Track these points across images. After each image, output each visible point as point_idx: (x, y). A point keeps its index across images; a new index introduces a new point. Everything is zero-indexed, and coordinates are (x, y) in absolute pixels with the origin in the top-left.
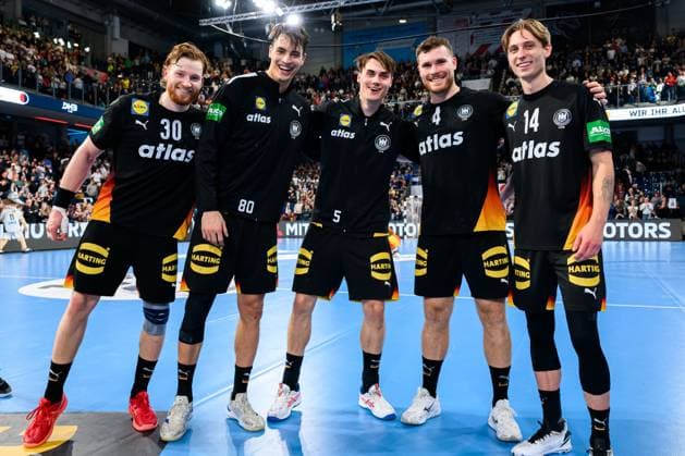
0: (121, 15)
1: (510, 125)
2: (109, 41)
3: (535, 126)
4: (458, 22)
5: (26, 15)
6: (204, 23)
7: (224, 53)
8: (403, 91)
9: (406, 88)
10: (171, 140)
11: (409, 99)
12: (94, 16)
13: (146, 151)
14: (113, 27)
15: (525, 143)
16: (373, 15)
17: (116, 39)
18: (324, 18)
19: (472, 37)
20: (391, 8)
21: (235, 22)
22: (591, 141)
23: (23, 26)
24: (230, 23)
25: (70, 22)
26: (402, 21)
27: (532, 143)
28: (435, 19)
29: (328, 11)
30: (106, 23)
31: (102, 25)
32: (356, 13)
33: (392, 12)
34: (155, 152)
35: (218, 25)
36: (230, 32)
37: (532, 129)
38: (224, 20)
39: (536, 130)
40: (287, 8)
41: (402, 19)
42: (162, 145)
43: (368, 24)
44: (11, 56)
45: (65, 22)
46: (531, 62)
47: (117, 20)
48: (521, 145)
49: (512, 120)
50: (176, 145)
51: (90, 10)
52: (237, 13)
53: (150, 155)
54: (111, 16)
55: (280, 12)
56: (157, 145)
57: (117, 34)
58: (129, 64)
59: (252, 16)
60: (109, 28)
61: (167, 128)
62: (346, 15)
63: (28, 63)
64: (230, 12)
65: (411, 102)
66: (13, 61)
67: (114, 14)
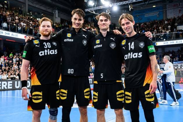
0: (58, 10)
1: (123, 48)
2: (55, 18)
3: (133, 48)
4: (175, 6)
5: (29, 11)
6: (86, 10)
7: (91, 20)
8: (155, 30)
9: (157, 29)
10: (48, 48)
11: (157, 33)
12: (50, 10)
13: (42, 53)
14: (56, 14)
15: (129, 53)
16: (144, 5)
17: (57, 18)
18: (126, 7)
19: (180, 11)
20: (150, 2)
21: (96, 10)
22: (150, 52)
23: (28, 15)
24: (94, 10)
25: (42, 13)
26: (154, 6)
27: (132, 53)
28: (166, 5)
29: (127, 4)
30: (54, 12)
31: (52, 13)
32: (138, 5)
33: (151, 3)
34: (45, 53)
35: (91, 11)
36: (94, 13)
37: (132, 48)
38: (92, 9)
39: (133, 49)
40: (113, 4)
41: (154, 5)
42: (46, 50)
43: (142, 8)
44: (25, 24)
45: (41, 13)
46: (129, 29)
47: (57, 11)
48: (128, 54)
49: (124, 46)
50: (50, 49)
51: (49, 8)
52: (96, 7)
53: (43, 54)
54: (55, 10)
55: (111, 6)
56: (44, 51)
57: (57, 16)
58: (61, 25)
59: (101, 7)
60: (54, 14)
61: (46, 45)
62: (134, 5)
63: (30, 26)
64: (94, 7)
65: (158, 34)
66: (26, 26)
67: (56, 9)
